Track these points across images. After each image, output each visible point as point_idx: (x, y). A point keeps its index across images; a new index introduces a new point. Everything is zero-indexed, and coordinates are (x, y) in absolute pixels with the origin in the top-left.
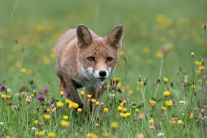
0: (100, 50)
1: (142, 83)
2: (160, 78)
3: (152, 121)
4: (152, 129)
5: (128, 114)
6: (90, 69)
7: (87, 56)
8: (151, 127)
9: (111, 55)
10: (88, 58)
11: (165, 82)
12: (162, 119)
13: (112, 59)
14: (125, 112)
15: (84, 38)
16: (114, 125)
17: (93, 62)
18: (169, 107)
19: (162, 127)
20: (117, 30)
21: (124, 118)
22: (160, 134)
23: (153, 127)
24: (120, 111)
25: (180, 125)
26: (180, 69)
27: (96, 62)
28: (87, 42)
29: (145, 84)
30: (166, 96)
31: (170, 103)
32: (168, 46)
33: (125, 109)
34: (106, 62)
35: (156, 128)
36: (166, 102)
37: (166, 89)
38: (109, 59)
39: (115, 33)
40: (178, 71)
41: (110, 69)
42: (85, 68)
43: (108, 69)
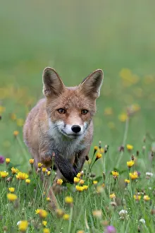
0: (73, 100)
1: (102, 150)
2: (123, 146)
3: (113, 195)
4: (113, 205)
5: (85, 187)
6: (60, 123)
7: (56, 108)
8: (112, 203)
9: (87, 106)
10: (58, 110)
11: (129, 151)
12: (125, 193)
13: (88, 111)
14: (82, 185)
15: (53, 85)
16: (69, 199)
17: (64, 115)
18: (133, 180)
19: (125, 203)
20: (95, 76)
21: (80, 191)
22: (123, 211)
23: (114, 203)
24: (77, 183)
25: (146, 201)
26: (148, 135)
27: (67, 115)
28: (56, 91)
29: (106, 152)
30: (130, 167)
31: (134, 175)
32: (133, 107)
33: (82, 181)
34: (80, 116)
35: (118, 204)
36: (130, 174)
37: (131, 158)
38: (83, 112)
39: (92, 79)
40: (144, 137)
41: (85, 124)
42: (54, 122)
43: (83, 124)
